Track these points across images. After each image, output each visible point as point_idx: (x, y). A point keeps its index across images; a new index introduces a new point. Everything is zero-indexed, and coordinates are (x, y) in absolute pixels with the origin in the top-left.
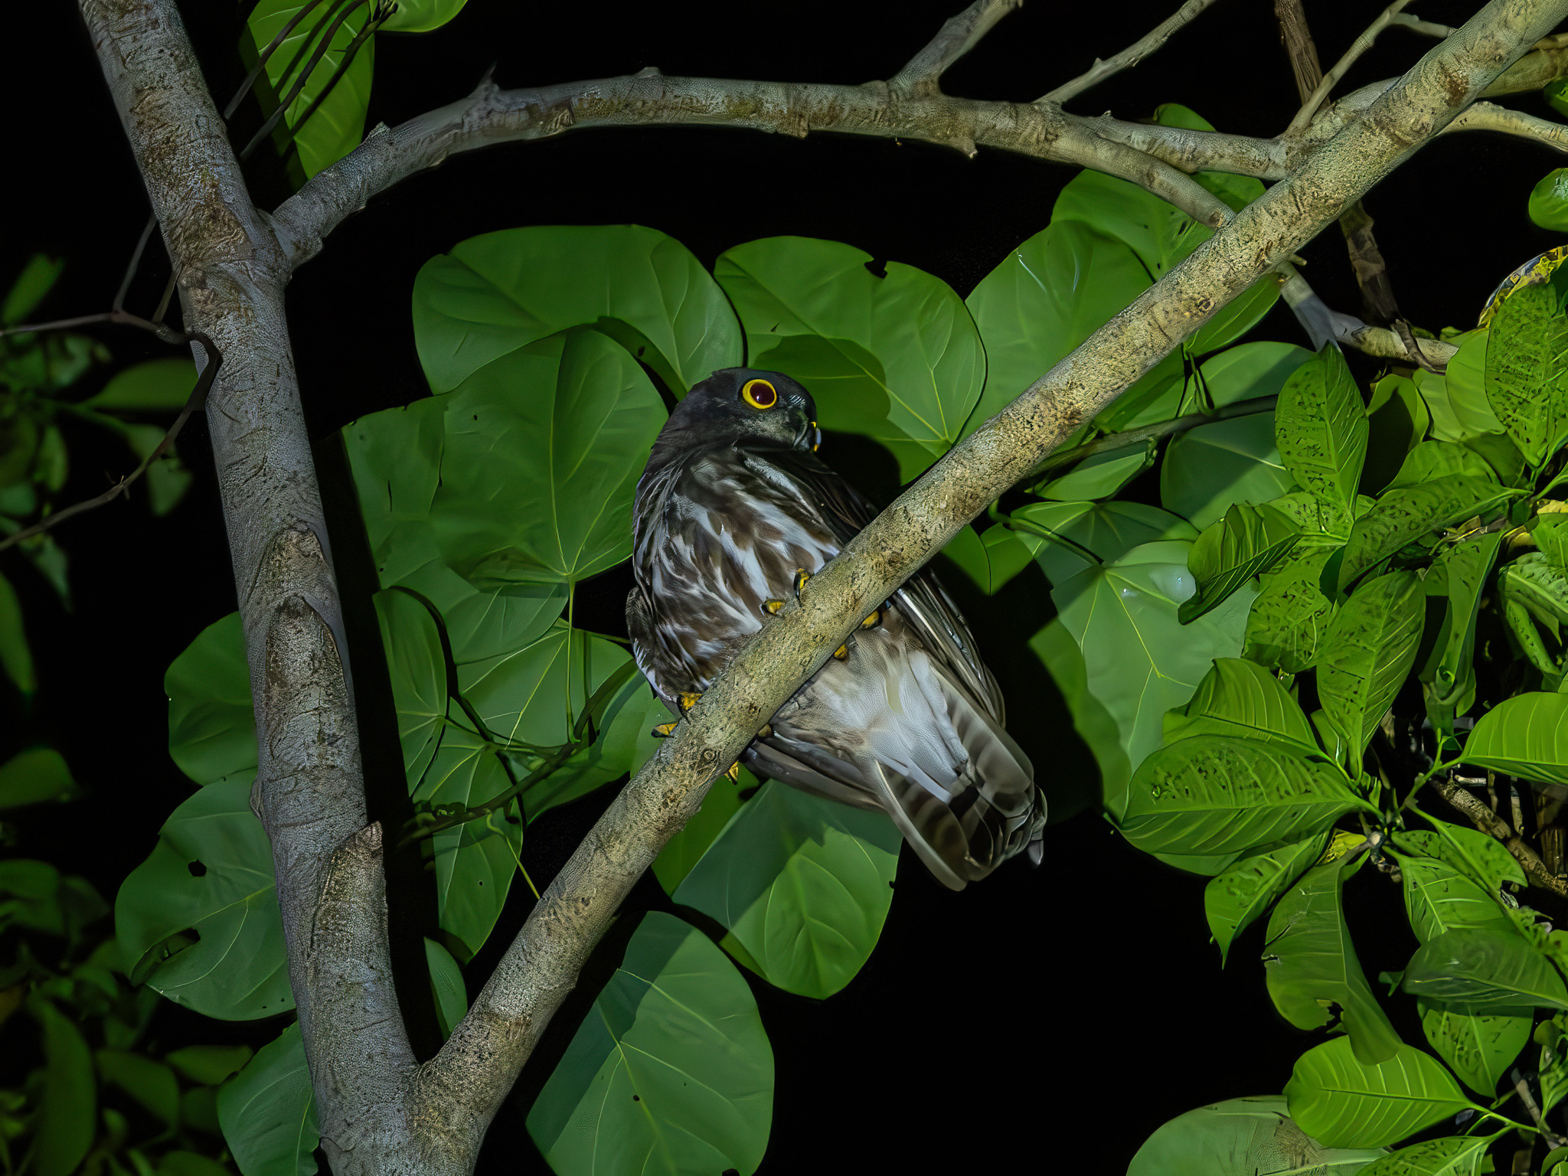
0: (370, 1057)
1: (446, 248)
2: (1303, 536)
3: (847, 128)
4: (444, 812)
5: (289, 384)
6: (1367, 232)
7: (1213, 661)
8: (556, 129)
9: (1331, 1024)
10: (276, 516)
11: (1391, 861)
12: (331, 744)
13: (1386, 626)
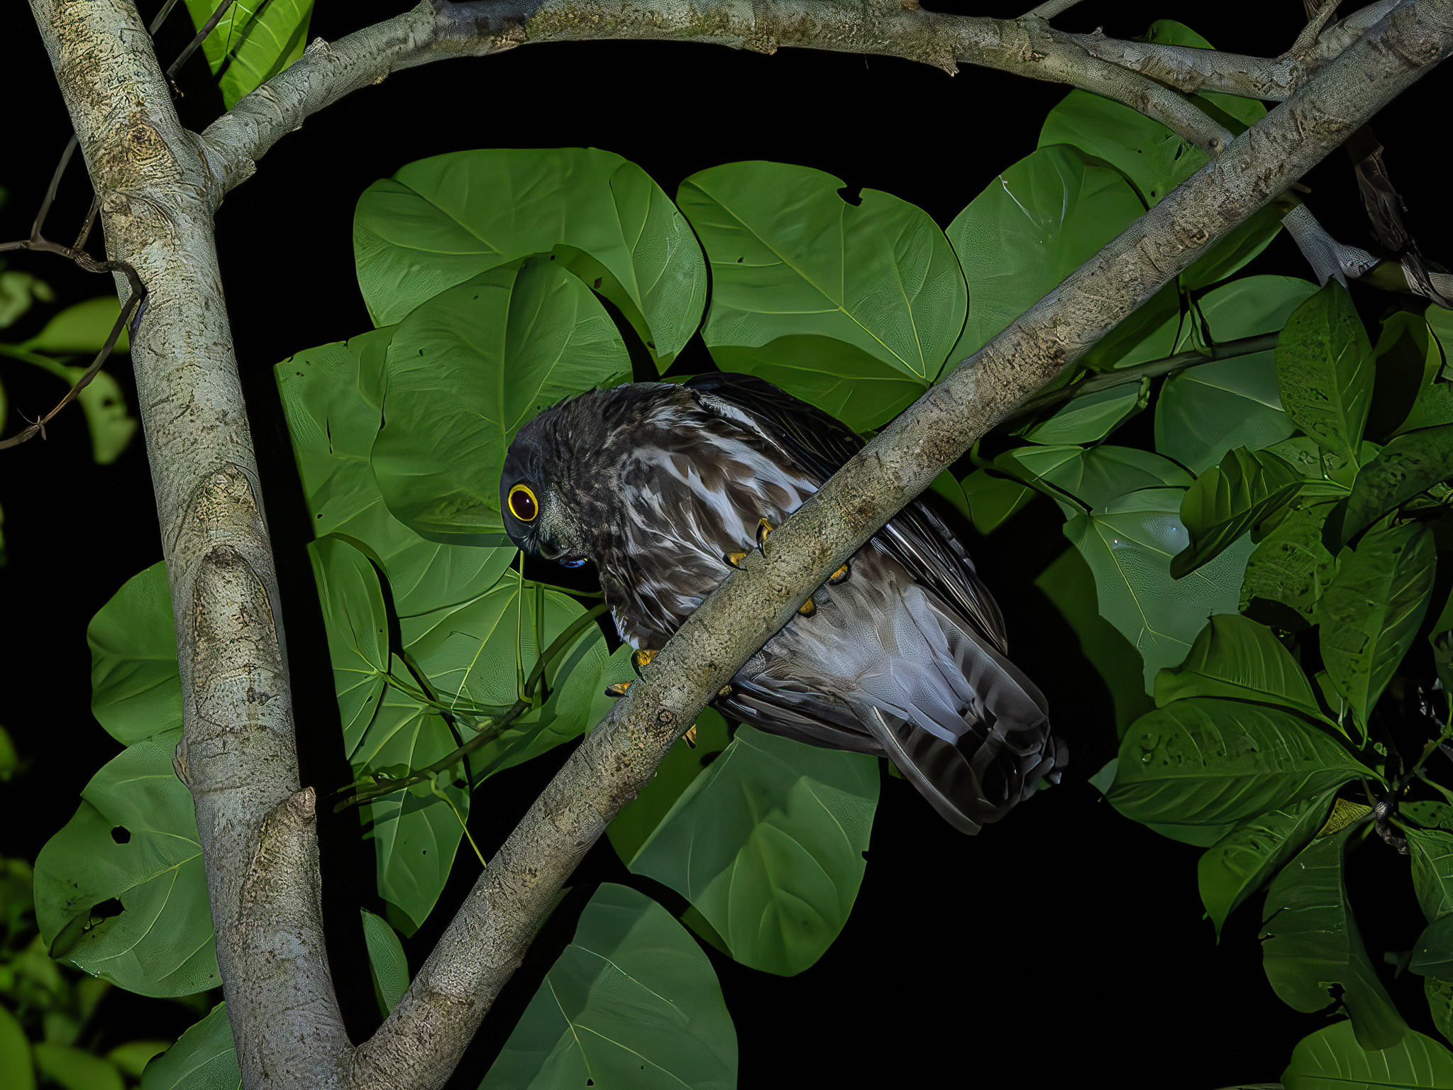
0: (302, 1038)
1: (389, 173)
2: (1304, 484)
3: (819, 44)
4: (386, 776)
5: (218, 317)
6: (1376, 157)
7: (1210, 618)
8: (506, 43)
9: (1332, 1008)
10: (205, 458)
11: (1399, 833)
12: (262, 703)
13: (1395, 581)
